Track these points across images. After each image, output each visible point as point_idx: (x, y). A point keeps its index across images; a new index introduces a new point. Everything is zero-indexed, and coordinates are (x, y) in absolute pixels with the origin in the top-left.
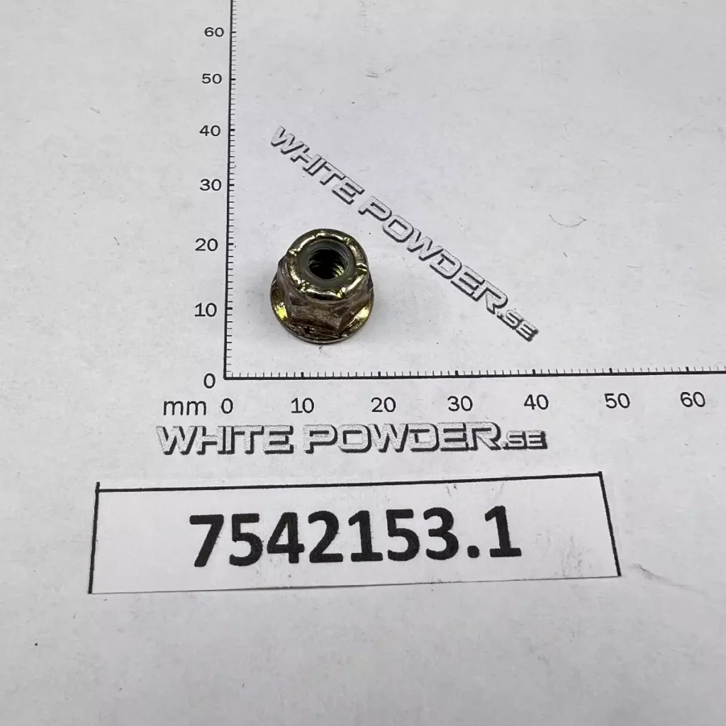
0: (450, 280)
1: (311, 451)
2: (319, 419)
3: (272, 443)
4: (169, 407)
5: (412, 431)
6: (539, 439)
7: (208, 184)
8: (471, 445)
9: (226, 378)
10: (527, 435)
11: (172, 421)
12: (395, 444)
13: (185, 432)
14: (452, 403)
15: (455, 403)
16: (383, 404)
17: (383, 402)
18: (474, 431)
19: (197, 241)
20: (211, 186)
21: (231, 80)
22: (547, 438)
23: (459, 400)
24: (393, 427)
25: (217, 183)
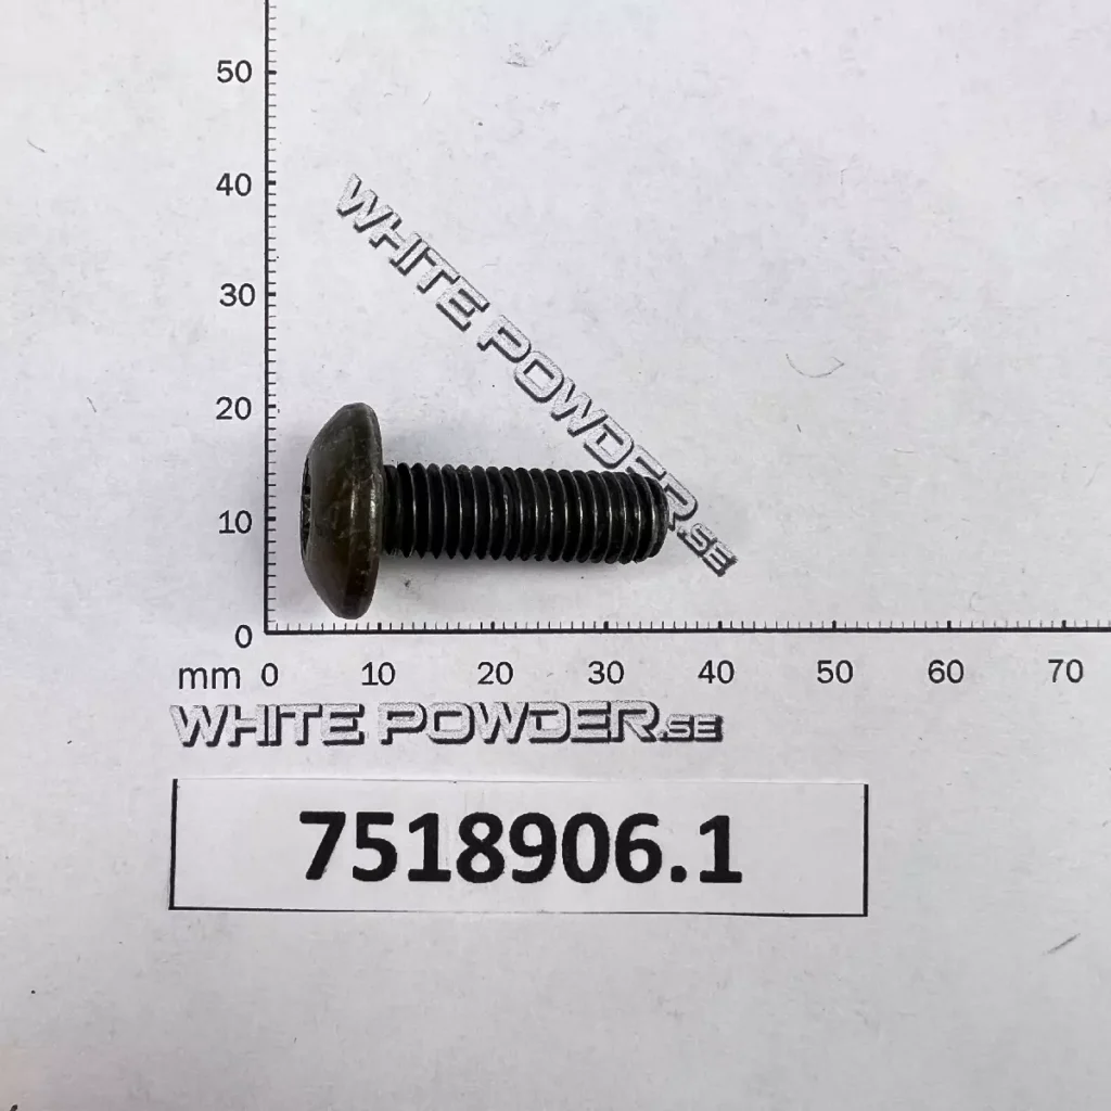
1: (388, 742)
2: (401, 694)
3: (334, 729)
4: (187, 675)
5: (534, 713)
6: (713, 727)
7: (234, 295)
8: (615, 734)
9: (267, 632)
10: (696, 721)
11: (192, 698)
12: (507, 732)
13: (210, 714)
14: (595, 672)
15: (599, 672)
16: (494, 674)
17: (495, 669)
18: (622, 713)
19: (218, 402)
20: (238, 296)
21: (268, 72)
22: (724, 726)
23: (606, 667)
24: (506, 707)
25: (247, 291)
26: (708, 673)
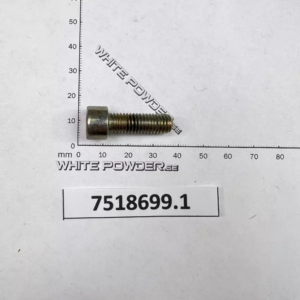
0: (155, 111)
1: (104, 170)
2: (107, 159)
3: (92, 167)
4: (60, 154)
5: (137, 164)
6: (176, 168)
7: (72, 71)
8: (155, 169)
9: (78, 145)
10: (173, 166)
11: (61, 159)
12: (131, 168)
13: (65, 163)
14: (150, 155)
15: (151, 155)
16: (128, 155)
18: (156, 164)
19: (68, 94)
21: (80, 22)
22: (179, 168)
23: (153, 154)
24: (131, 162)
25: (75, 70)
26: (175, 156)
